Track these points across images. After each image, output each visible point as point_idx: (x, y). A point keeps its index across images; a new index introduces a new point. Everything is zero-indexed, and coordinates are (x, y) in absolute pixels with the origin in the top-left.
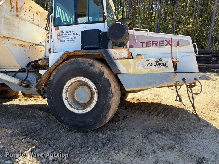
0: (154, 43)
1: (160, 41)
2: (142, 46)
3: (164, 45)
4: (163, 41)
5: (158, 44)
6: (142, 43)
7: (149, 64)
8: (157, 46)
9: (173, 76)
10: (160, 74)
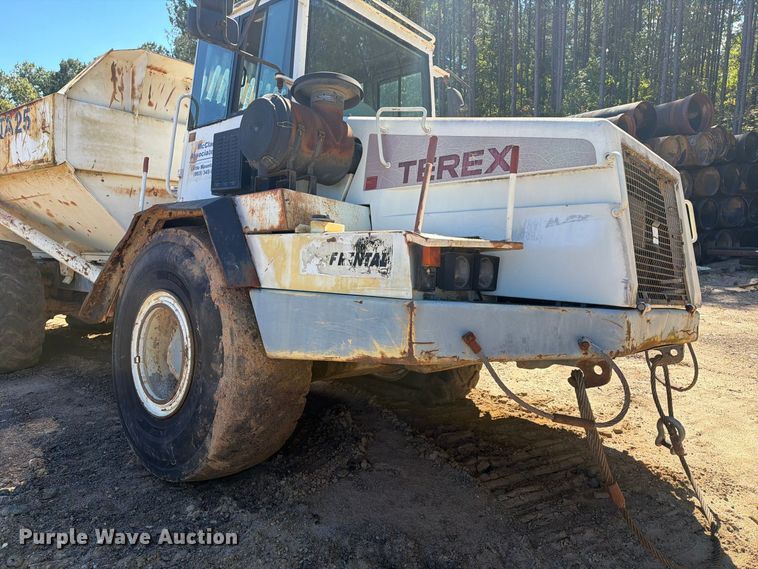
0: (446, 163)
1: (467, 155)
2: (406, 181)
3: (478, 172)
4: (481, 152)
5: (459, 169)
6: (407, 165)
7: (336, 254)
8: (454, 175)
9: (400, 315)
10: (360, 298)
